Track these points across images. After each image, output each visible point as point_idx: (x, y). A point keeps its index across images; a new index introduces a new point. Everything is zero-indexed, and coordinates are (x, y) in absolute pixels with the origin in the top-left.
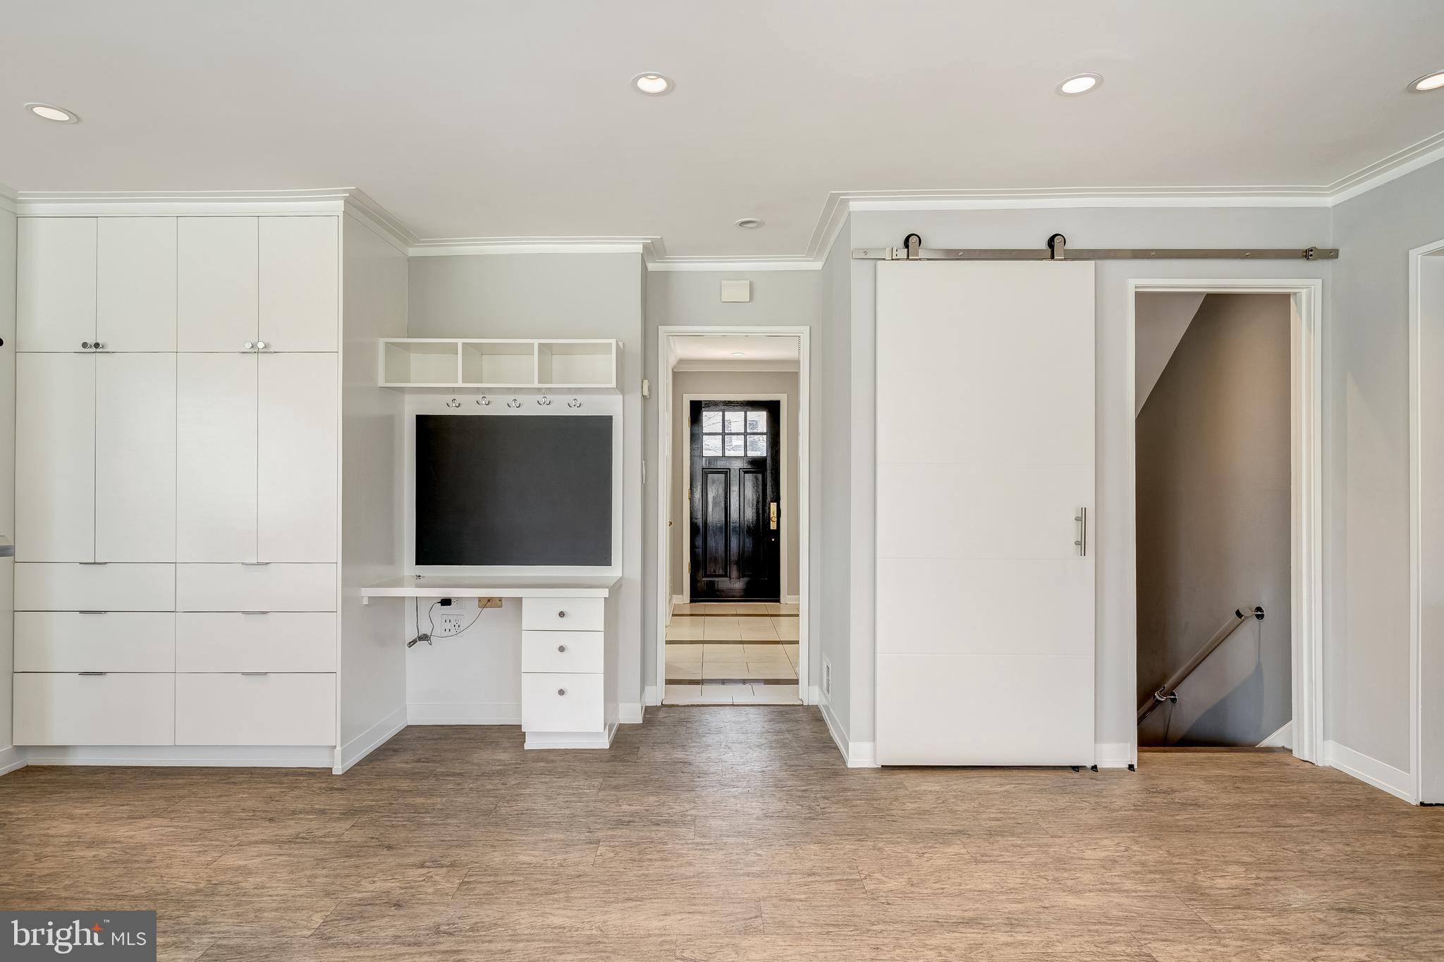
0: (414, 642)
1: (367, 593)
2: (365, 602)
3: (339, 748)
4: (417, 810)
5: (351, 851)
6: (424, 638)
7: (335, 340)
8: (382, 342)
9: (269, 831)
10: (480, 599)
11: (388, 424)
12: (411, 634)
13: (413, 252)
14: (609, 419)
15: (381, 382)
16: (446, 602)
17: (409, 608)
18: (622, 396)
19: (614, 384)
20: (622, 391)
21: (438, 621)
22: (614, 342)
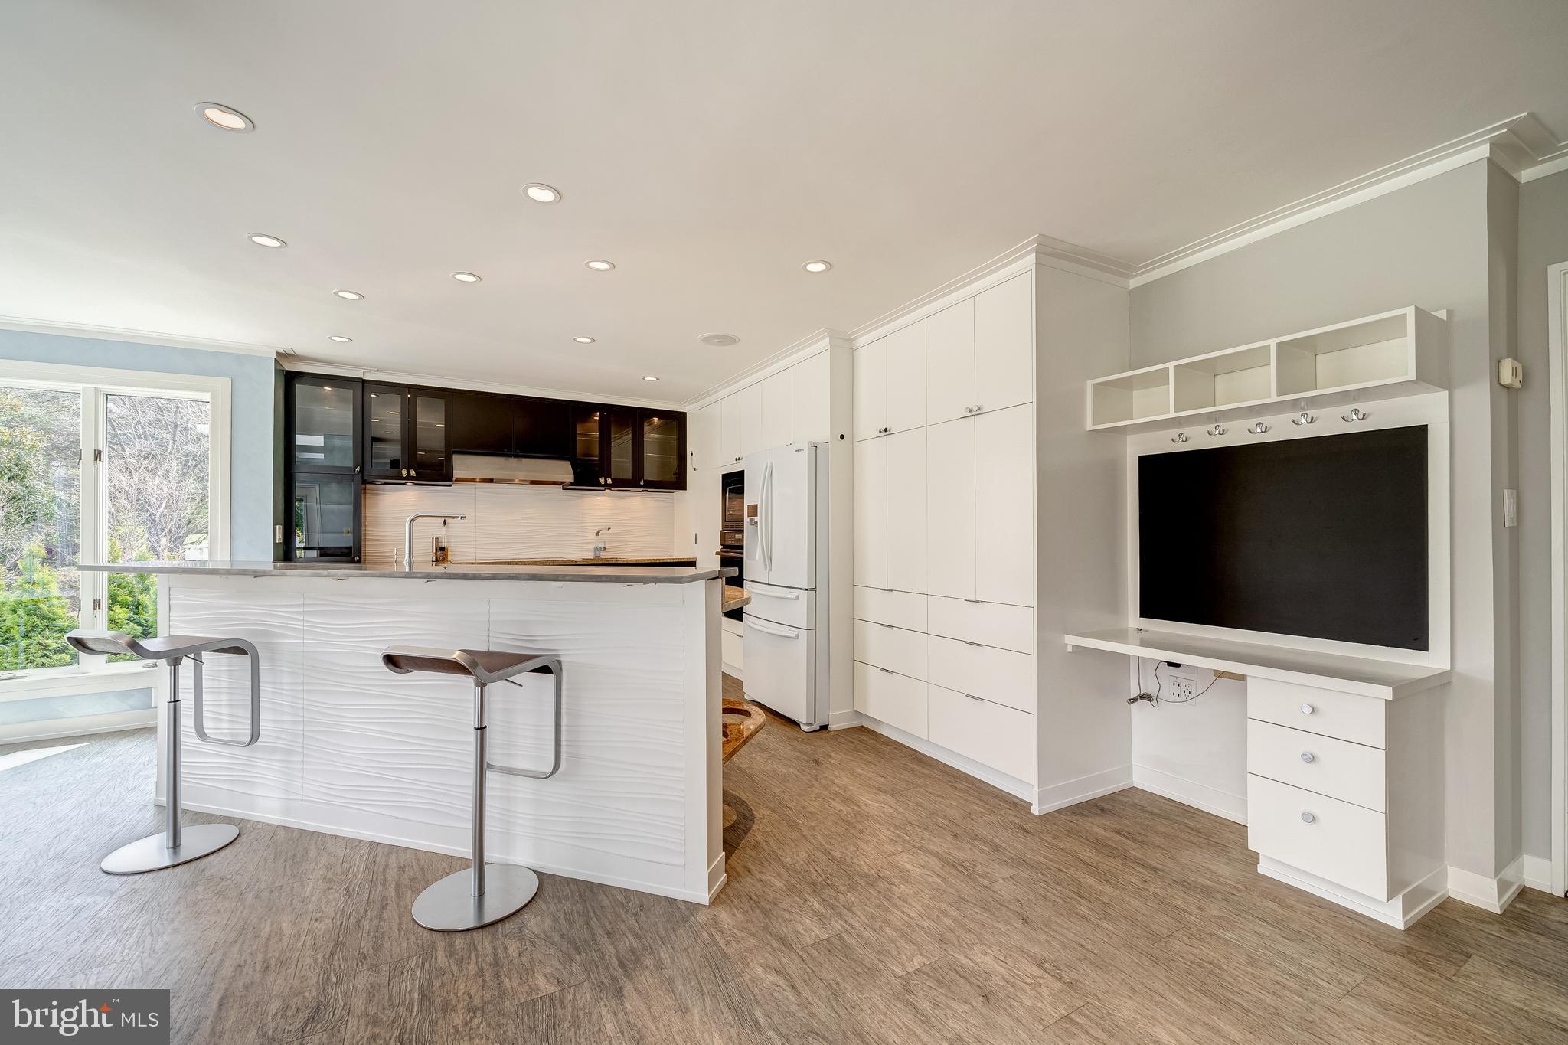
0: (1135, 700)
1: (1073, 640)
2: (1070, 649)
3: (1036, 789)
4: (1079, 891)
5: (991, 905)
6: (1148, 698)
7: (1030, 391)
8: (1090, 382)
12: (1134, 693)
13: (1134, 283)
14: (1423, 431)
15: (1090, 426)
17: (1133, 662)
18: (1446, 393)
19: (1412, 375)
20: (1446, 382)
21: (1166, 685)
22: (1410, 312)
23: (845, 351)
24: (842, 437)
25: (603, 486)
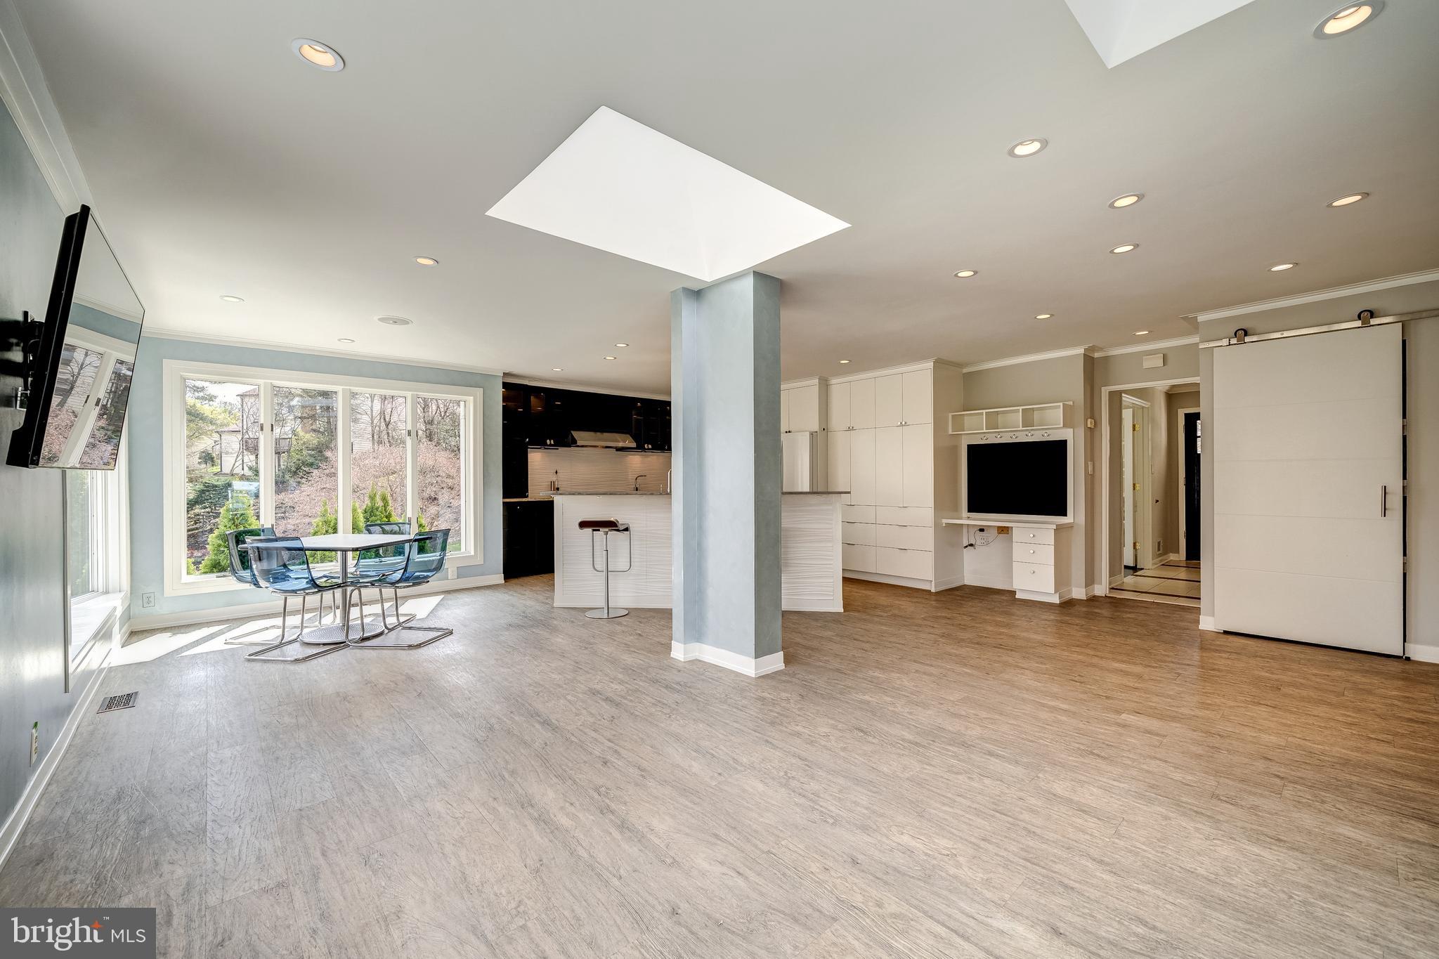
0: (967, 547)
1: (945, 521)
2: (944, 525)
3: (933, 582)
4: (961, 604)
5: (937, 608)
6: (971, 545)
7: (930, 419)
8: (950, 415)
9: (908, 599)
10: (999, 527)
11: (954, 450)
12: (965, 543)
13: (965, 371)
14: (1065, 442)
15: (950, 432)
16: (982, 530)
17: (965, 530)
18: (1072, 430)
19: (1062, 426)
20: (1072, 426)
21: (978, 538)
22: (1061, 404)
23: (825, 386)
24: (824, 429)
25: (647, 449)
